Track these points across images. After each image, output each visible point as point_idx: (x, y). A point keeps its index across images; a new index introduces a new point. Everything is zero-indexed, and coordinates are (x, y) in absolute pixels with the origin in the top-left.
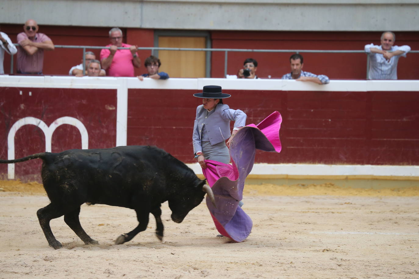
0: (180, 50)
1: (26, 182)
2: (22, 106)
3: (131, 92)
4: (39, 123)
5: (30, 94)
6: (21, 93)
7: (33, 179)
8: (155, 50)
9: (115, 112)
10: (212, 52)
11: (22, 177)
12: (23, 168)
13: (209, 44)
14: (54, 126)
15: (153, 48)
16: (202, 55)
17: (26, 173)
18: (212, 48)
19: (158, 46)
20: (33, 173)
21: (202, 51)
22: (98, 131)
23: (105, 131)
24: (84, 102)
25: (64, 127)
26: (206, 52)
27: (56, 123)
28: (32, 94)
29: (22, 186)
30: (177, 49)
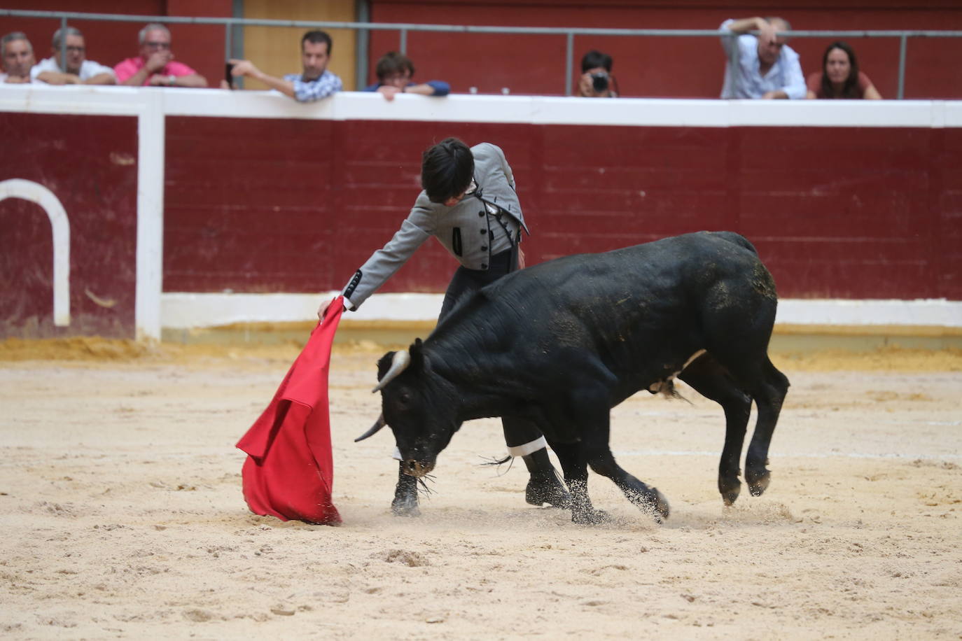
0: (293, 27)
3: (176, 127)
8: (234, 26)
9: (133, 170)
10: (370, 31)
13: (364, 12)
15: (229, 21)
16: (347, 39)
18: (370, 21)
19: (242, 16)
21: (346, 29)
22: (92, 216)
23: (110, 215)
24: (59, 145)
25: (11, 204)
26: (357, 30)
30: (287, 22)
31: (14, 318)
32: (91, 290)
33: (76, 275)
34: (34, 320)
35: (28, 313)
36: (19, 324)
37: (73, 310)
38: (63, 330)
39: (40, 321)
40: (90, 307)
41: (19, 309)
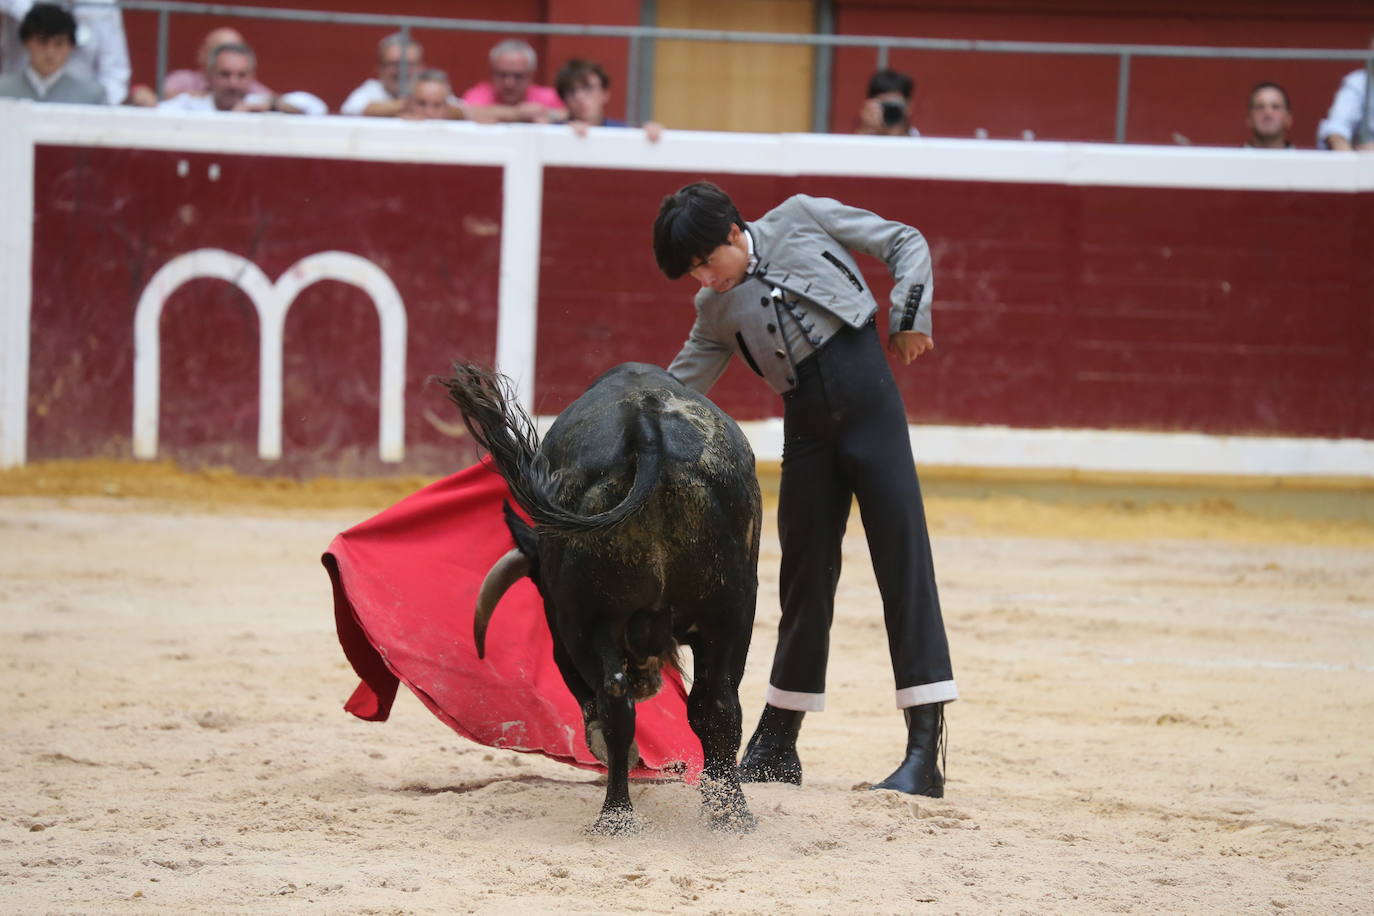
0: (726, 42)
1: (195, 469)
2: (187, 214)
3: (558, 182)
4: (241, 273)
5: (214, 172)
6: (183, 168)
7: (217, 460)
8: (643, 39)
9: (494, 243)
10: (836, 50)
11: (183, 453)
12: (186, 423)
13: (827, 21)
14: (291, 285)
15: (634, 32)
16: (802, 59)
17: (196, 438)
18: (837, 31)
19: (653, 24)
20: (219, 438)
21: (799, 45)
22: (436, 306)
23: (462, 306)
24: (394, 205)
25: (326, 289)
26: (816, 49)
27: (299, 275)
28: (223, 172)
29: (181, 482)
30: (716, 34)
31: (326, 448)
32: (435, 411)
33: (412, 389)
34: (352, 453)
35: (345, 442)
36: (332, 457)
37: (409, 439)
38: (392, 467)
39: (362, 453)
40: (430, 435)
41: (334, 437)
